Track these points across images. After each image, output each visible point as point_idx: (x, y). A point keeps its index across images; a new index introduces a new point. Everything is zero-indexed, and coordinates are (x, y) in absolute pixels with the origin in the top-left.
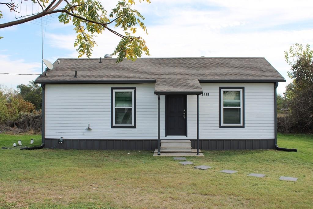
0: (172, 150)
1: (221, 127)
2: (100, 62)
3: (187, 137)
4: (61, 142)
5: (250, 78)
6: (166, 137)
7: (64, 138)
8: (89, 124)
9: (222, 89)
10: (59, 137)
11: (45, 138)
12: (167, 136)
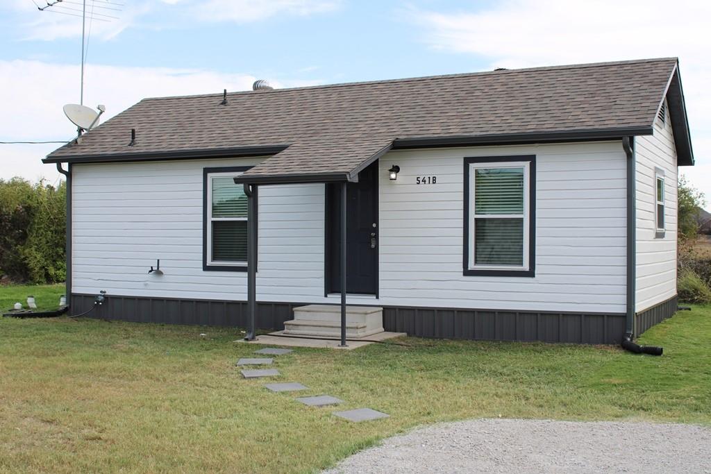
0: (310, 332)
1: (467, 272)
2: (224, 103)
3: (377, 298)
4: (98, 302)
5: (549, 126)
6: (326, 296)
7: (110, 292)
8: (158, 260)
9: (470, 165)
10: (96, 291)
11: (72, 292)
12: (328, 296)
